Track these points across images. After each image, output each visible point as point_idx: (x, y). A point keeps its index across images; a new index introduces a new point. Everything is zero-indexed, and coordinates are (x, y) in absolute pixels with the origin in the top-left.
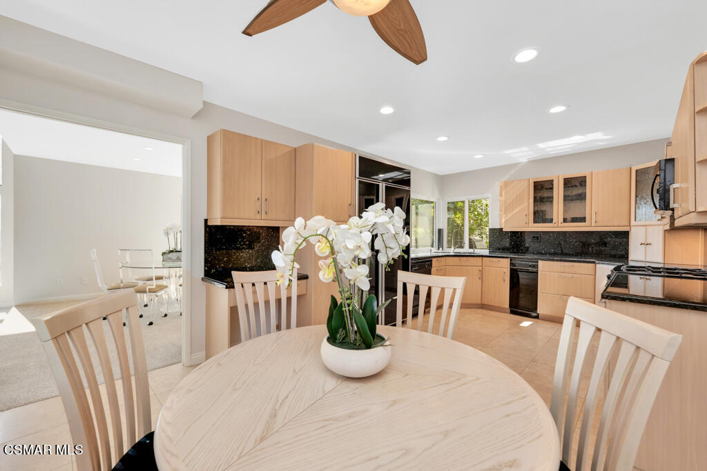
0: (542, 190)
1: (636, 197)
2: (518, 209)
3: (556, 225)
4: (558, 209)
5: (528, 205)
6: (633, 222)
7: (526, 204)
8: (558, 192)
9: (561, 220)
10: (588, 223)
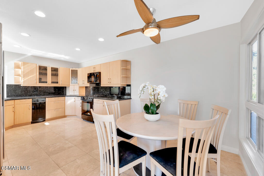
0: (43, 70)
1: (71, 77)
2: (31, 76)
3: (48, 84)
4: (49, 78)
5: (36, 75)
6: (70, 84)
7: (35, 75)
8: (49, 72)
9: (50, 82)
10: (59, 84)
